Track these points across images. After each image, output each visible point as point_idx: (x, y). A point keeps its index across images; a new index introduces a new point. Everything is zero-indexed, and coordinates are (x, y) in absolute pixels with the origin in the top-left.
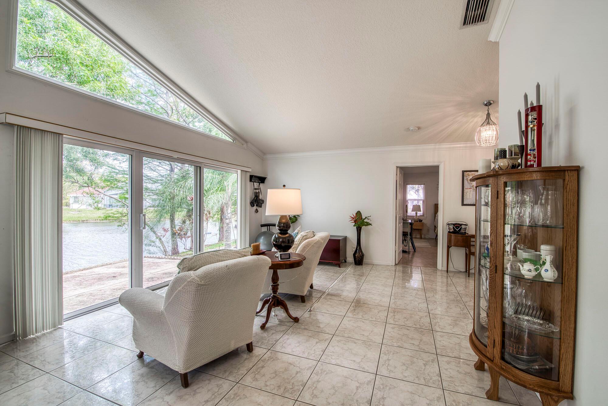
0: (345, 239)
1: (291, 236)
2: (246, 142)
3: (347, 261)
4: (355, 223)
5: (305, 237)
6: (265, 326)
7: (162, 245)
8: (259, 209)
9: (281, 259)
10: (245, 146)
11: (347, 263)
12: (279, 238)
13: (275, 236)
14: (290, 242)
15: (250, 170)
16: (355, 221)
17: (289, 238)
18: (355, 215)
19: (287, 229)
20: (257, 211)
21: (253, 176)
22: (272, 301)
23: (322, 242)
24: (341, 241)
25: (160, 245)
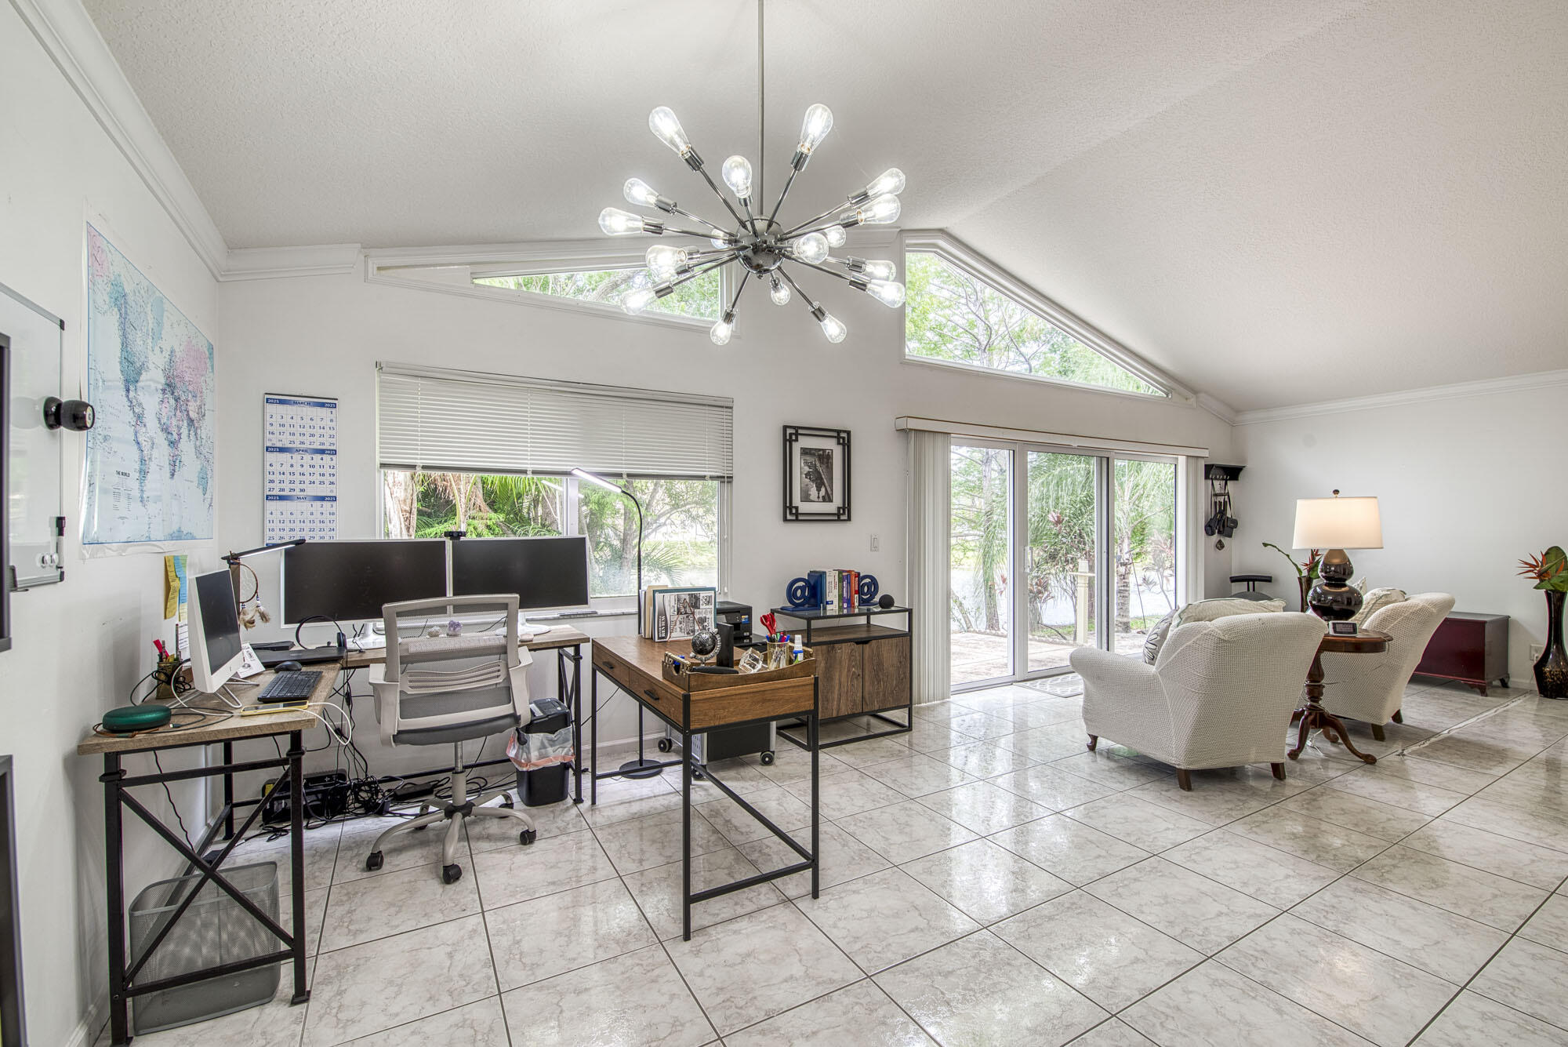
0: (1504, 624)
1: (1352, 591)
2: (1195, 391)
3: (1510, 684)
4: (1542, 581)
5: (1383, 600)
6: (1298, 755)
7: (964, 617)
8: (1226, 541)
9: (1335, 632)
10: (1192, 400)
11: (1509, 690)
12: (1325, 593)
13: (1315, 591)
14: (1353, 603)
15: (1205, 453)
16: (1541, 576)
17: (1349, 595)
18: (1540, 558)
19: (1344, 577)
20: (1220, 545)
21: (1213, 465)
22: (1310, 714)
23: (1434, 611)
24: (1487, 626)
25: (960, 617)
